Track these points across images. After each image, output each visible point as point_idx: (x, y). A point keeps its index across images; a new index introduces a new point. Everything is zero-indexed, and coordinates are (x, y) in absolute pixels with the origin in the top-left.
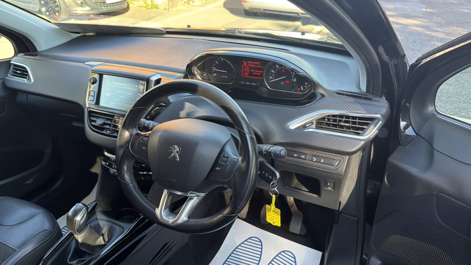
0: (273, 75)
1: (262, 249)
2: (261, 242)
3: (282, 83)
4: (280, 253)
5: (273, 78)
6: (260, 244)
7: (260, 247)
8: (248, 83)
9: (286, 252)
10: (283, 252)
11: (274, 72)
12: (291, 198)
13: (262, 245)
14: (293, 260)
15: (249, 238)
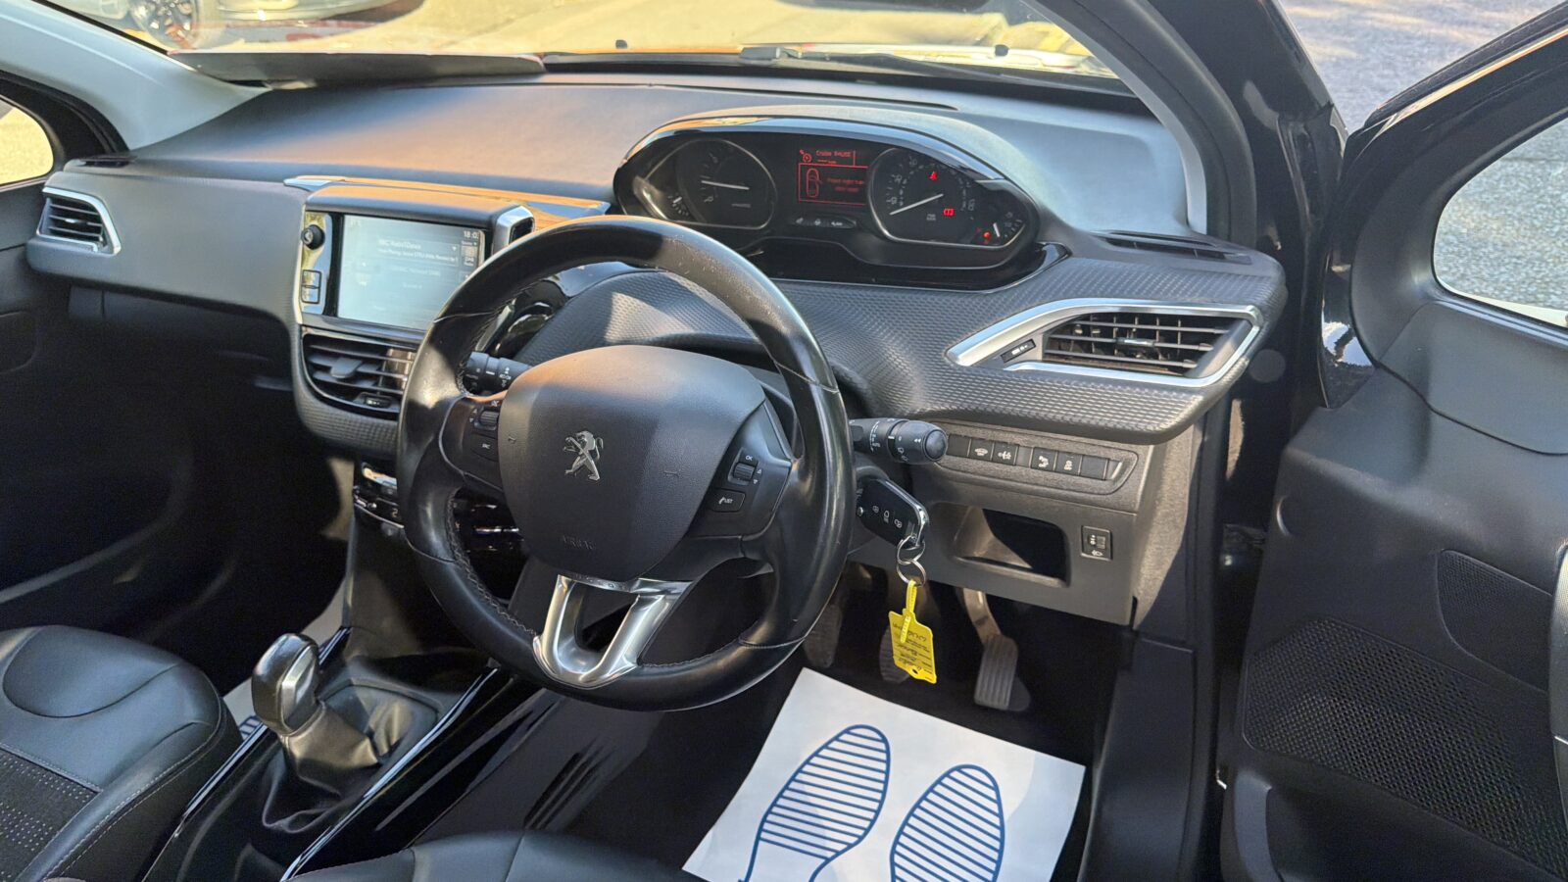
0: (901, 192)
1: (888, 762)
2: (884, 740)
3: (932, 217)
4: (947, 775)
5: (899, 200)
6: (882, 746)
7: (883, 756)
8: (818, 223)
9: (965, 770)
10: (959, 769)
11: (902, 181)
12: (977, 596)
13: (887, 752)
14: (992, 794)
15: (847, 731)
